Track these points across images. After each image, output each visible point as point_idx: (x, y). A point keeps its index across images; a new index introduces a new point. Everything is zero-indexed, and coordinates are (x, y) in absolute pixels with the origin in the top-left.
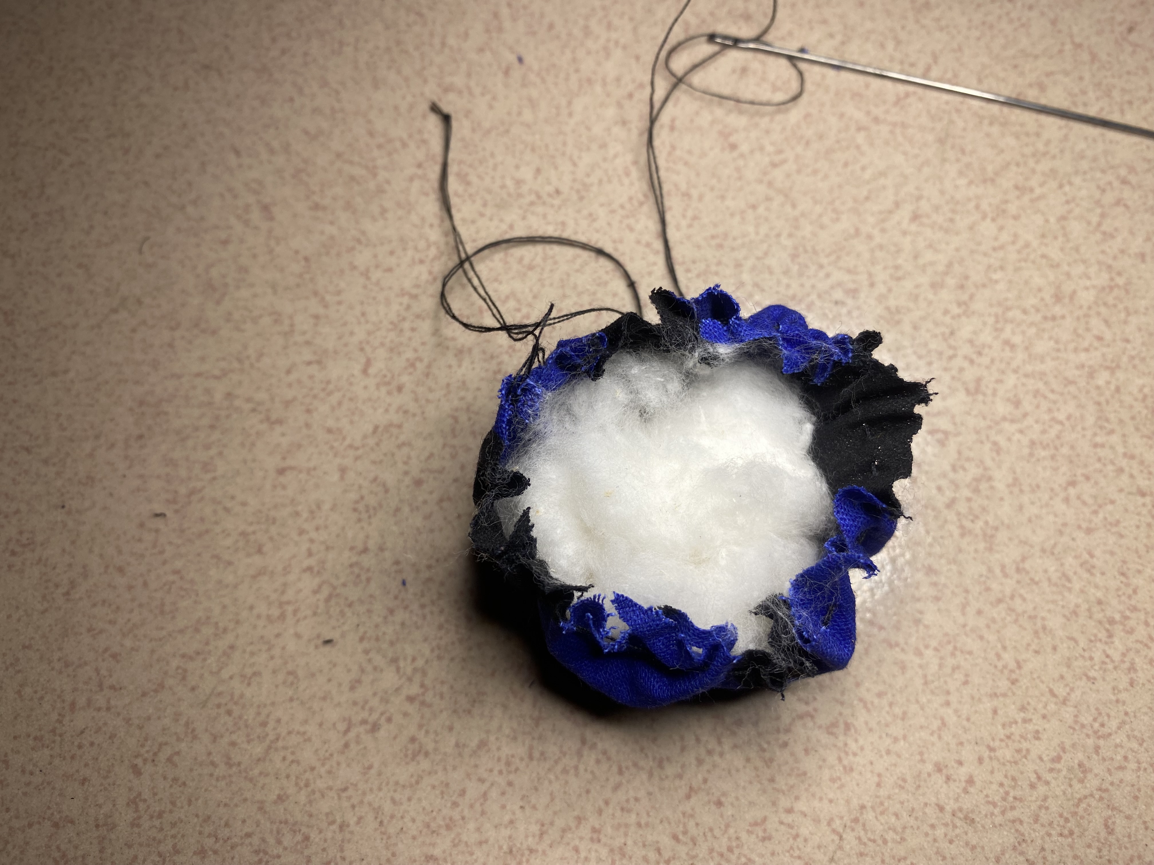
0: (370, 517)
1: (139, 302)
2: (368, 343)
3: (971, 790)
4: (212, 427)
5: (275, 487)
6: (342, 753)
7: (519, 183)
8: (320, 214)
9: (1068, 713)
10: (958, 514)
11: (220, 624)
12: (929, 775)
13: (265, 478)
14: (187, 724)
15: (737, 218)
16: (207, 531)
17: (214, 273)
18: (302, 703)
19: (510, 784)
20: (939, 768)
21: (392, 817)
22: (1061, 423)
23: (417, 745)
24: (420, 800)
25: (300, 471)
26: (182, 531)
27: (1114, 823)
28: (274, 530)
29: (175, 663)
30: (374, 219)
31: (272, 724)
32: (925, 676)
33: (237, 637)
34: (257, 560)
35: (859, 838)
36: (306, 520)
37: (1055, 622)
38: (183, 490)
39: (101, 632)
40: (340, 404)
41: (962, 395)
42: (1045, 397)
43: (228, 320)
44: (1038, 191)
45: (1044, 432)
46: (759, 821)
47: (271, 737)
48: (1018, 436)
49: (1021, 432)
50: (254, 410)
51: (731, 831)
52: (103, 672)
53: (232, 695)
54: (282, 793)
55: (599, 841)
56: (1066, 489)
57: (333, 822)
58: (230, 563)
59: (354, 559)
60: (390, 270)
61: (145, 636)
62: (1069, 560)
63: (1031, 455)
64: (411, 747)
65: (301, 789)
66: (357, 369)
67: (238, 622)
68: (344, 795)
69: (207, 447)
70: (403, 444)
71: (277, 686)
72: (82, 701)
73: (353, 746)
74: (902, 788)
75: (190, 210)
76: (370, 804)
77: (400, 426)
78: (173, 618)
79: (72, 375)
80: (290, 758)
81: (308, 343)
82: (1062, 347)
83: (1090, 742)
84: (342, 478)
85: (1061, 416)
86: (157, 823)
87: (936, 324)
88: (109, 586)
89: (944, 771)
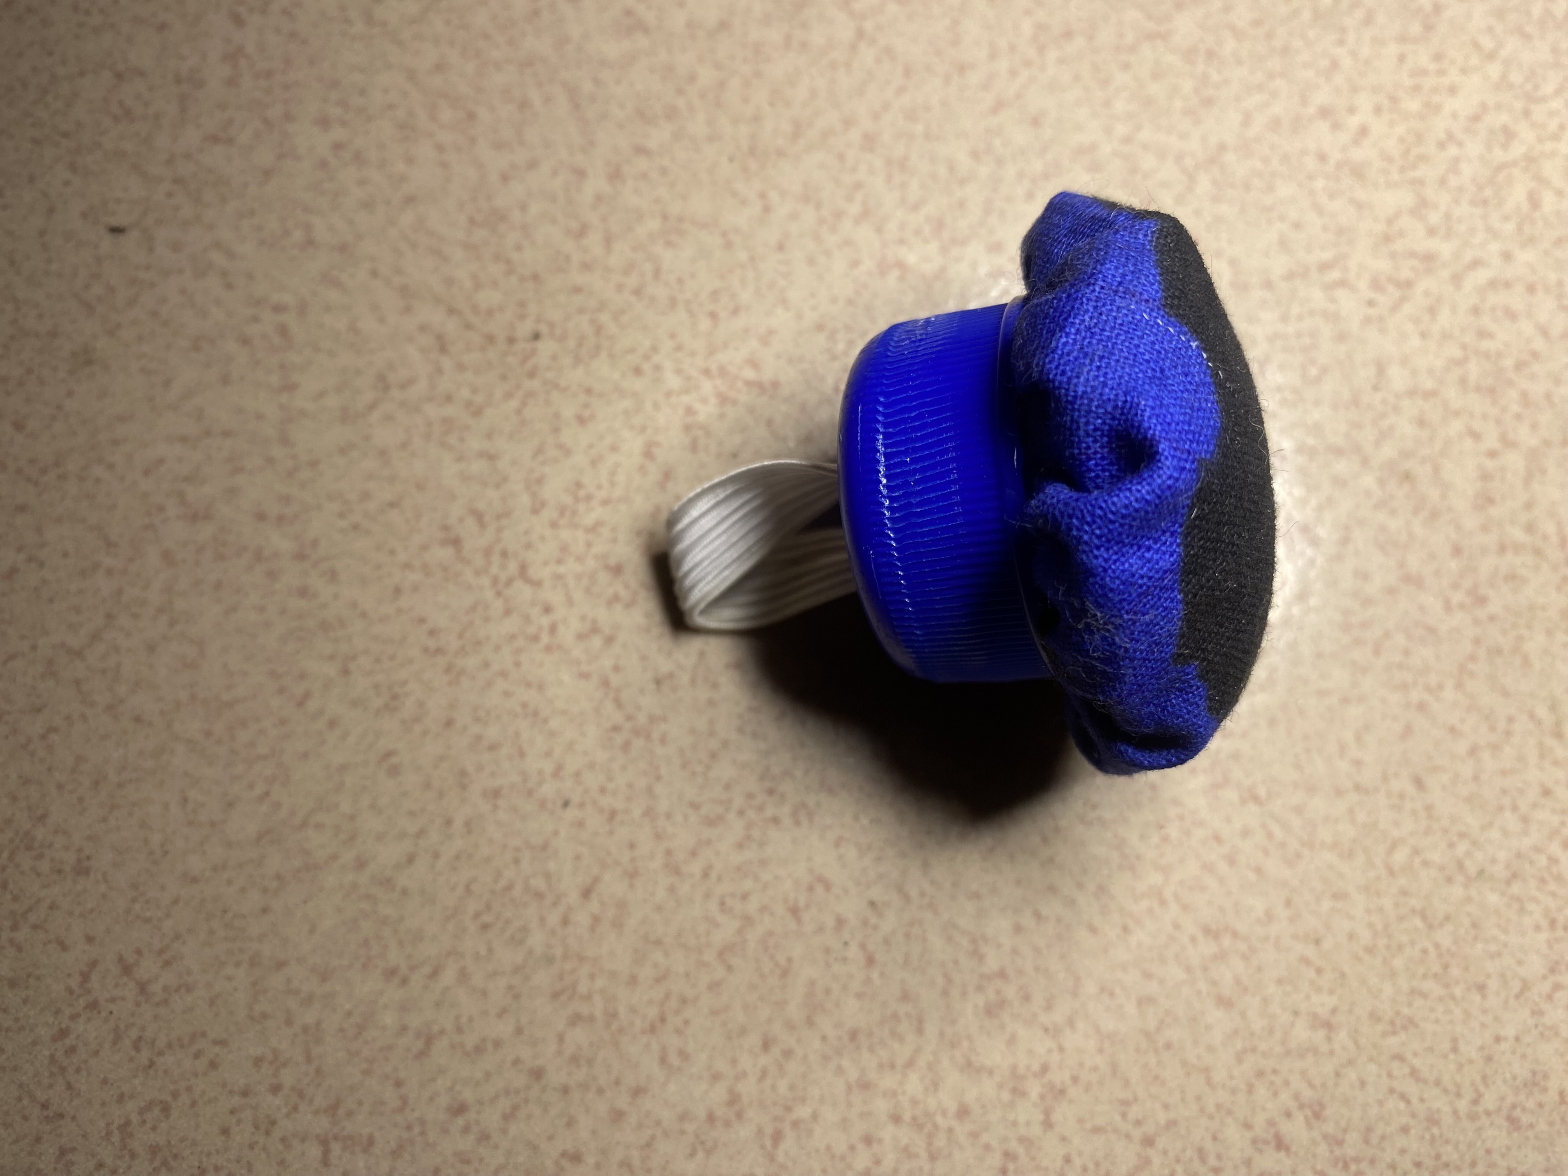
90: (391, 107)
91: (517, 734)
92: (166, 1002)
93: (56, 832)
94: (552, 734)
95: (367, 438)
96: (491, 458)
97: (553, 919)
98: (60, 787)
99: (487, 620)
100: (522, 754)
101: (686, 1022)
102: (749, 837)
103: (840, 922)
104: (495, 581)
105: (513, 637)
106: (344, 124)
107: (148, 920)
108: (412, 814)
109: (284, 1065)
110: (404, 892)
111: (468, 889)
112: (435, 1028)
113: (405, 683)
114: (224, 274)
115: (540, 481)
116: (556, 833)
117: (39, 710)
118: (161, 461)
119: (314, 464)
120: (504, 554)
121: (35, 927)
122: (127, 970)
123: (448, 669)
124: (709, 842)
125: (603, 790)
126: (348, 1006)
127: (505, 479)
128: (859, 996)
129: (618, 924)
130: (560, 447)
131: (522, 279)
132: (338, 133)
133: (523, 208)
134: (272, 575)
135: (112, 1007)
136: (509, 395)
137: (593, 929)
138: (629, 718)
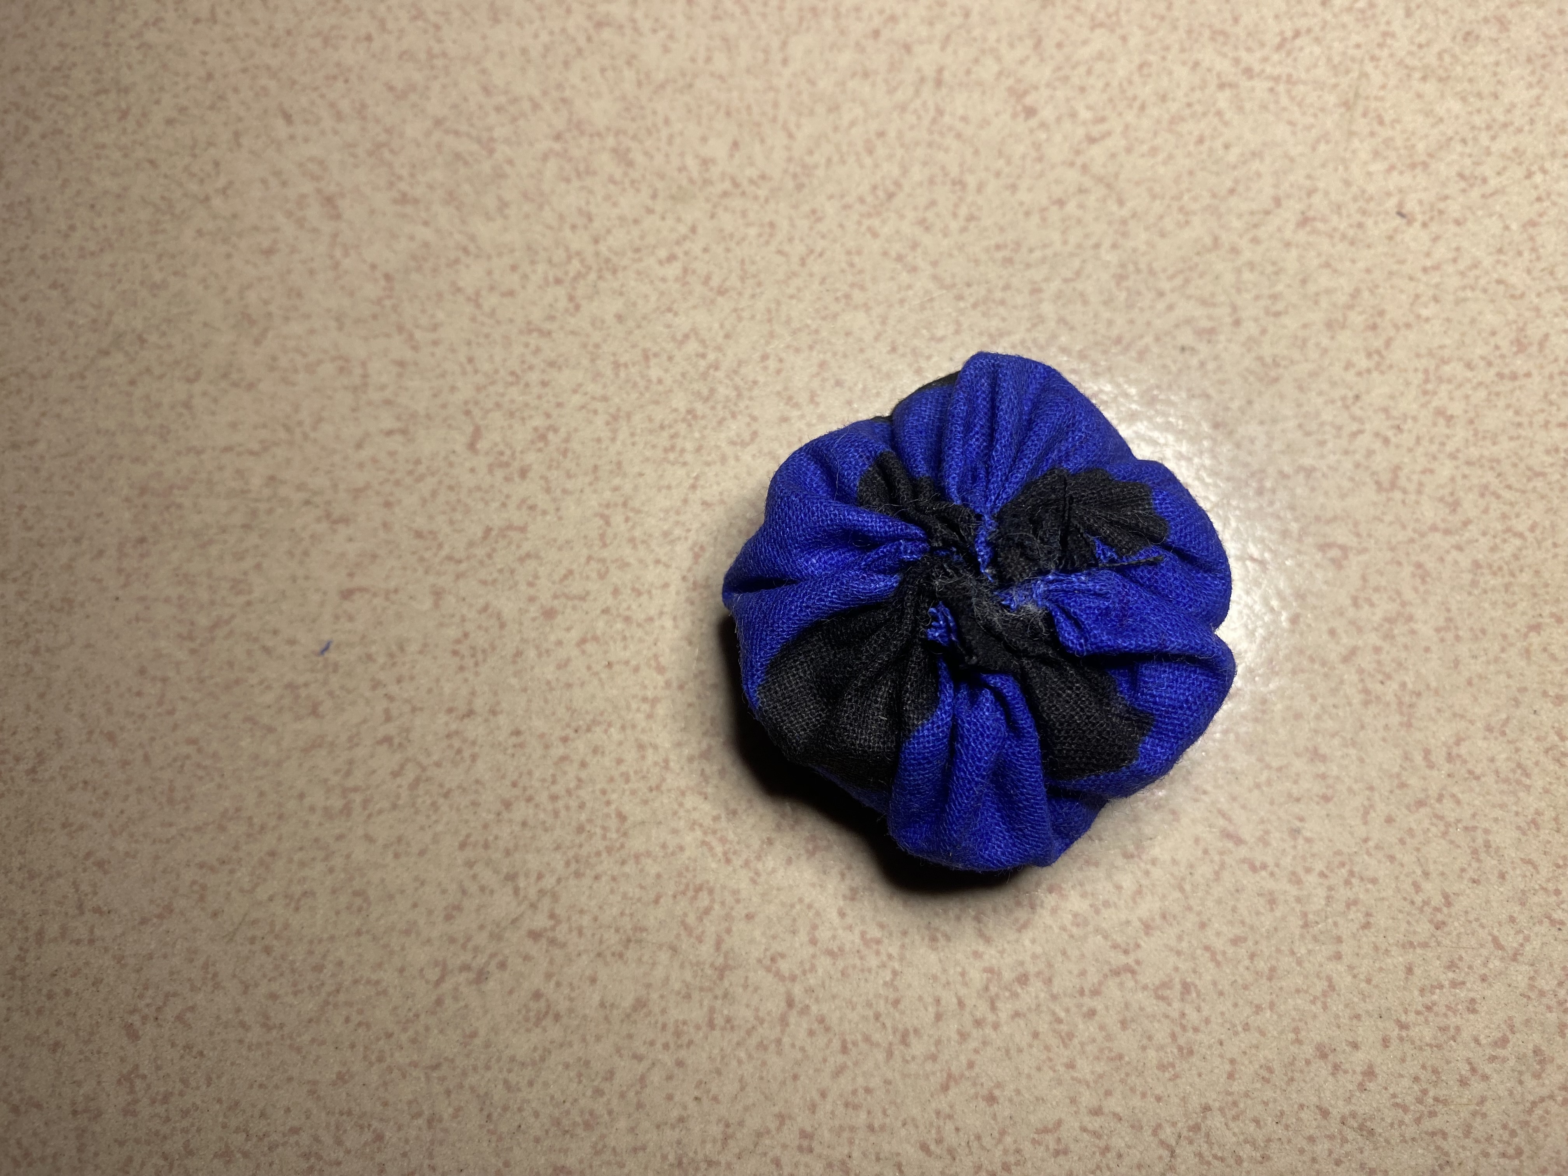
0: (476, 664)
1: (142, 340)
2: (476, 403)
3: (1371, 1086)
4: (246, 527)
5: (337, 618)
6: (433, 1013)
7: (706, 163)
8: (409, 209)
10: (1361, 671)
11: (255, 820)
12: (1308, 1062)
13: (322, 604)
14: (205, 966)
15: (1035, 219)
16: (237, 682)
17: (252, 296)
18: (375, 938)
19: (680, 1064)
20: (1322, 1053)
21: (505, 1108)
22: (1521, 535)
24: (546, 1085)
25: (375, 595)
26: (202, 681)
28: (335, 681)
29: (189, 875)
30: (489, 218)
31: (330, 968)
32: (1305, 915)
33: (280, 839)
34: (310, 725)
35: (1200, 1155)
36: (382, 668)
38: (203, 621)
39: (82, 828)
40: (434, 494)
41: (1370, 493)
42: (1498, 497)
43: (272, 369)
44: (1494, 183)
45: (1494, 549)
46: (1050, 1126)
47: (328, 988)
48: (1454, 553)
50: (307, 503)
51: (1008, 1140)
52: (85, 887)
53: (272, 924)
54: (344, 1070)
55: (811, 1150)
57: (419, 1115)
58: (271, 730)
59: (453, 727)
60: (511, 293)
61: (145, 835)
62: (1529, 743)
64: (533, 1005)
65: (371, 1064)
66: (460, 441)
67: (281, 817)
69: (239, 557)
70: (528, 555)
71: (338, 913)
72: (53, 930)
73: (448, 1001)
74: (1266, 1080)
75: (217, 202)
76: (472, 1089)
77: (523, 529)
78: (187, 809)
79: (41, 447)
80: (356, 1018)
81: (388, 402)
82: (1525, 420)
84: (436, 605)
85: (1521, 526)
86: (161, 1109)
87: (1333, 384)
88: (94, 760)
89: (1331, 1057)
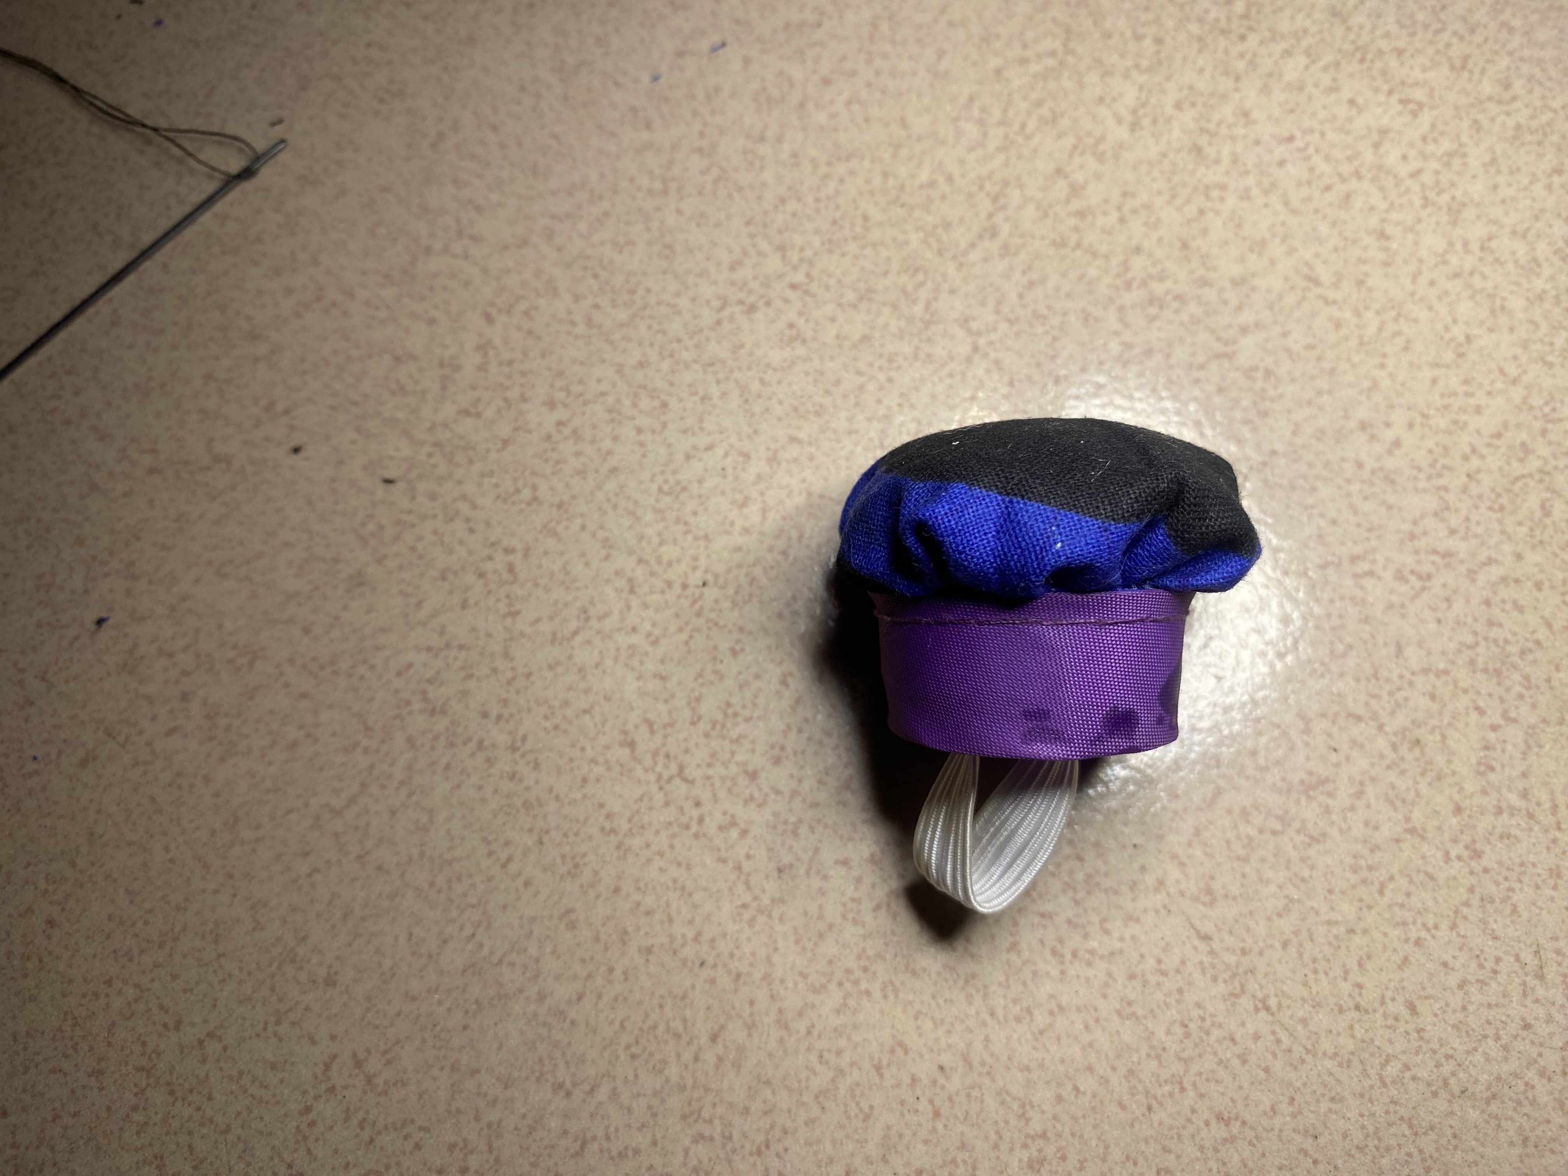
9: (1517, 393)
23: (794, 332)
27: (1552, 506)
37: (1516, 304)
49: (1508, 114)
56: (1549, 176)
63: (1515, 138)
68: (710, 369)
83: (1538, 425)
90: (603, 394)
91: (668, 904)
92: (386, 1093)
93: (314, 950)
94: (695, 906)
95: (570, 657)
96: (663, 678)
97: (687, 1056)
98: (319, 915)
99: (651, 808)
100: (671, 921)
101: (786, 1150)
102: (845, 1005)
103: (914, 1080)
104: (659, 777)
105: (670, 824)
106: (566, 406)
107: (377, 1027)
108: (583, 961)
109: (472, 1152)
110: (573, 1023)
111: (622, 1026)
112: (589, 1135)
113: (585, 855)
114: (468, 520)
115: (698, 699)
116: (693, 987)
117: (307, 854)
118: (410, 665)
119: (529, 675)
120: (667, 756)
121: (293, 1024)
122: (358, 1064)
123: (618, 847)
124: (813, 1006)
125: (732, 955)
126: (523, 1110)
127: (673, 696)
128: (926, 1142)
129: (737, 1066)
130: (716, 672)
131: (696, 538)
132: (561, 414)
133: (700, 482)
134: (490, 762)
135: (346, 1093)
136: (681, 630)
137: (717, 1067)
138: (756, 898)
